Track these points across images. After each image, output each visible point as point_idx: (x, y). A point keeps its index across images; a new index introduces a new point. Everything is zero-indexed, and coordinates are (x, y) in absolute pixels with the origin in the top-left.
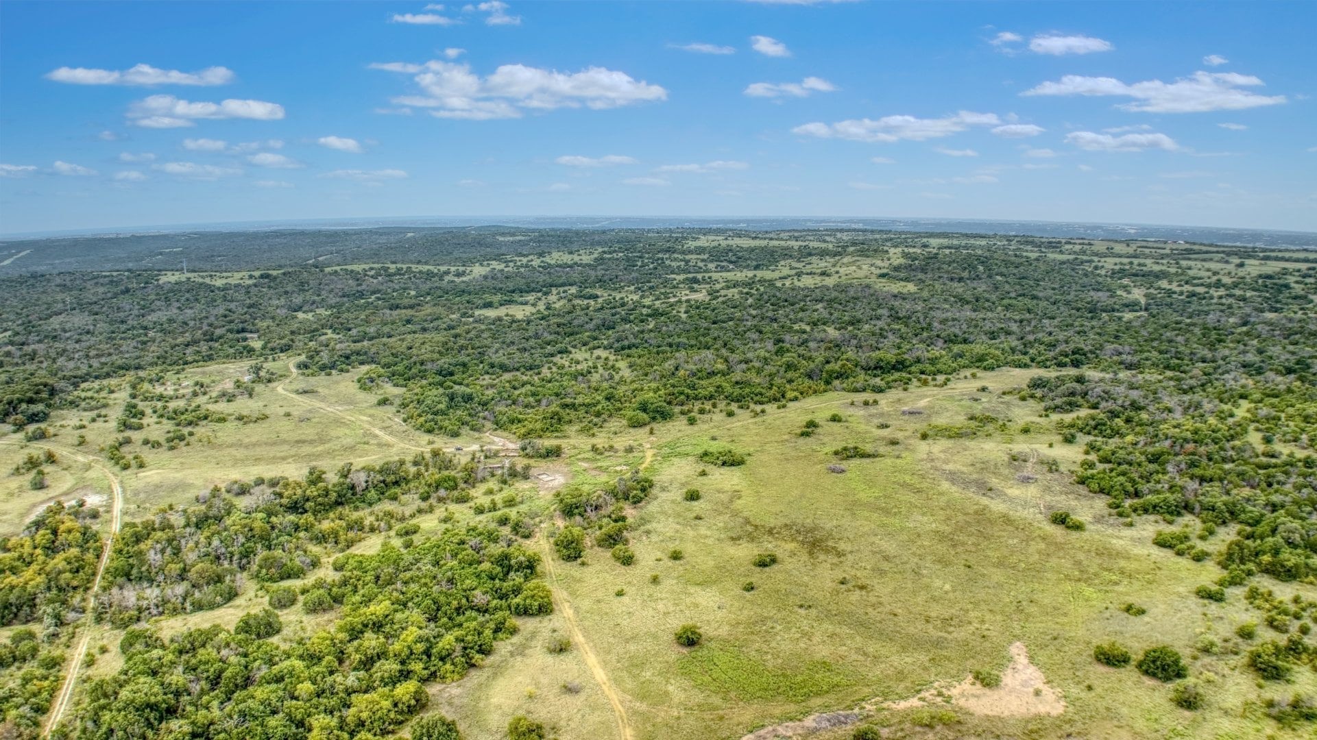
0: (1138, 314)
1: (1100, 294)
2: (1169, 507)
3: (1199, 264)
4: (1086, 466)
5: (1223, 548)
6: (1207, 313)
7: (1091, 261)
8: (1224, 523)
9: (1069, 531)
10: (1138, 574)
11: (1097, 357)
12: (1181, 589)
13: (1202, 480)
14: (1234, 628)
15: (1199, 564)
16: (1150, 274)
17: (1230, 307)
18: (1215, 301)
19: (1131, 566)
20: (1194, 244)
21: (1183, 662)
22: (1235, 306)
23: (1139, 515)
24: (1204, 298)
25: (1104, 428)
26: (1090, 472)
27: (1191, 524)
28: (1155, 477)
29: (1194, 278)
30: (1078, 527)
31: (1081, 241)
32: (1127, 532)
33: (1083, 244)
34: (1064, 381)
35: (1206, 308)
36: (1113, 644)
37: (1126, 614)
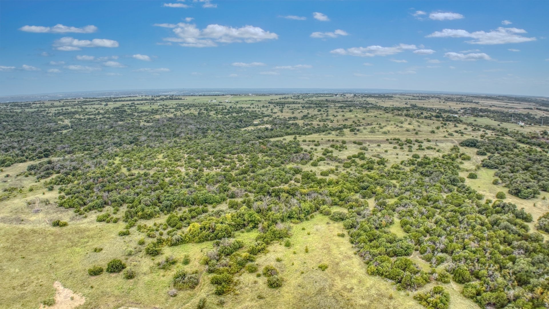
0: (69, 130)
1: (51, 124)
2: (99, 205)
3: (90, 106)
4: (61, 198)
5: (124, 215)
6: (96, 126)
7: (45, 111)
8: (121, 205)
9: (62, 228)
10: (95, 235)
11: (55, 151)
12: (113, 235)
13: (109, 191)
14: (137, 242)
15: (117, 223)
16: (71, 112)
17: (105, 122)
18: (99, 120)
19: (91, 233)
20: (87, 98)
21: (123, 262)
22: (107, 121)
23: (88, 212)
24: (94, 120)
25: (64, 181)
26: (63, 200)
27: (109, 209)
28: (90, 195)
29: (89, 112)
30: (65, 225)
31: (40, 102)
32: (85, 220)
33: (41, 103)
34: (42, 164)
35: (96, 124)
36: (95, 266)
37: (95, 253)
